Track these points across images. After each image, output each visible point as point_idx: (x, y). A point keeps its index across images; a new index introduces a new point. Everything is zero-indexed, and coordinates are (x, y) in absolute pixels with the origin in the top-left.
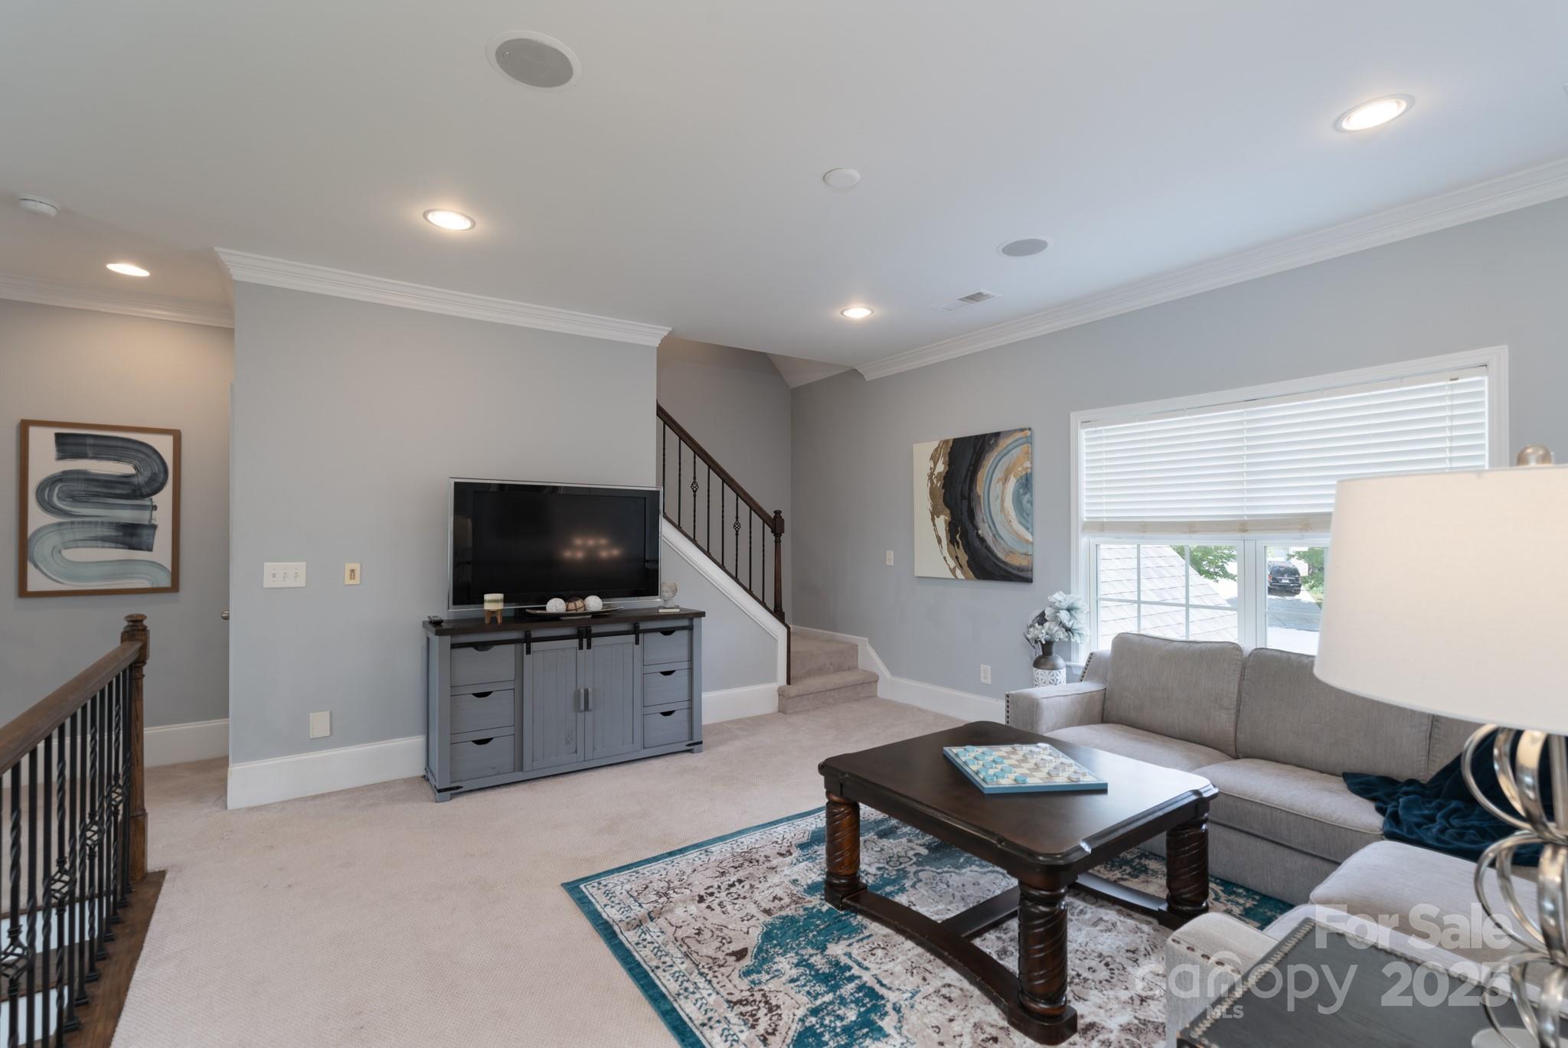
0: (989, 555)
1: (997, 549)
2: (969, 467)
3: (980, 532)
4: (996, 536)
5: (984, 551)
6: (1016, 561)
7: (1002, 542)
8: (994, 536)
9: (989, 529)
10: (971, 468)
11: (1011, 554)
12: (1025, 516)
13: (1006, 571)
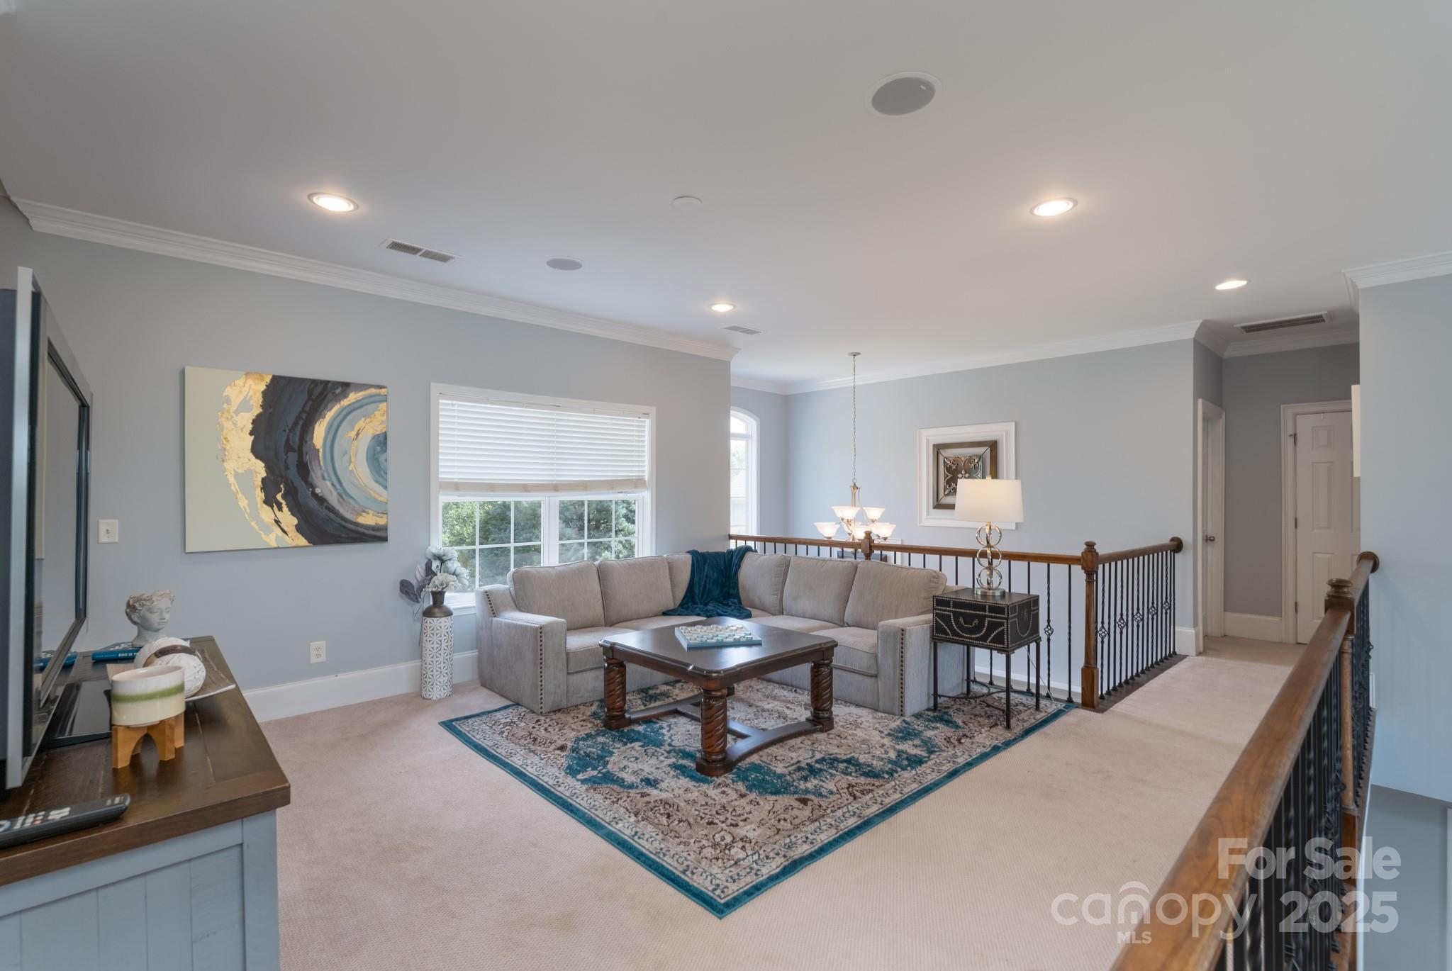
0: (332, 516)
1: (344, 509)
2: (300, 413)
3: (318, 491)
4: (343, 495)
5: (324, 512)
6: (368, 519)
7: (352, 502)
8: (340, 495)
9: (331, 488)
10: (304, 416)
11: (364, 514)
12: (382, 473)
13: (357, 532)
